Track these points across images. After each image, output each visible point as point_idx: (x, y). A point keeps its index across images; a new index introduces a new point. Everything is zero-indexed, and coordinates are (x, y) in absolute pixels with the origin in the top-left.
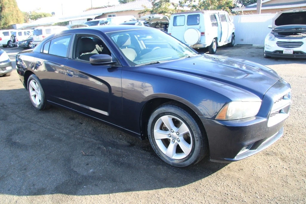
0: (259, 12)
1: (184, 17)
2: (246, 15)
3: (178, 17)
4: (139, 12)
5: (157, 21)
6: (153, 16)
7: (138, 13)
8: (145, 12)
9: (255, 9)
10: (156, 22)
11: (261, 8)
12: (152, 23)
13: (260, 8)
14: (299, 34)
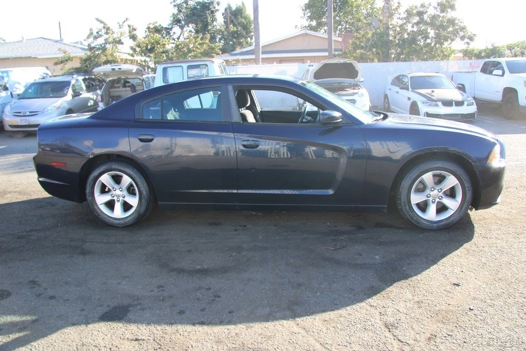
0: (259, 62)
1: (181, 68)
2: (244, 66)
3: (169, 69)
4: (56, 61)
5: (119, 77)
6: (119, 67)
7: (54, 62)
8: (67, 60)
9: (253, 57)
10: (116, 78)
11: (262, 56)
12: (108, 80)
13: (259, 56)
14: (348, 89)
